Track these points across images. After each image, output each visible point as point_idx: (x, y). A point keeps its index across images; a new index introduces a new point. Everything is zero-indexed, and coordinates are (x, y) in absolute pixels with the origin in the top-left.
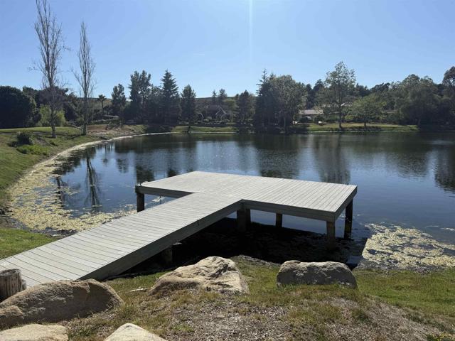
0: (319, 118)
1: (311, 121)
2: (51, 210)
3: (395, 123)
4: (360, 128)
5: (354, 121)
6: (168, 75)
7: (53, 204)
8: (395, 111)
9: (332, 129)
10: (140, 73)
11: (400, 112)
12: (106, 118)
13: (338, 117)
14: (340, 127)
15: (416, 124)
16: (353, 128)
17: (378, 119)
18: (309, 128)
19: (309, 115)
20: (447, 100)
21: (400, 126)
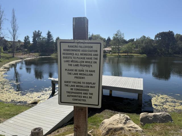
0: (110, 51)
1: (107, 53)
2: (10, 92)
4: (126, 55)
5: (123, 53)
6: (49, 33)
7: (10, 89)
8: (138, 49)
9: (115, 56)
10: (37, 31)
11: (140, 50)
12: (21, 50)
13: (118, 51)
14: (119, 55)
15: (146, 54)
16: (123, 55)
17: (132, 52)
18: (107, 55)
19: (107, 50)
20: (156, 46)
21: (140, 55)
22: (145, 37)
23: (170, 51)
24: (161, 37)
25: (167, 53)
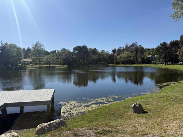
0: (30, 63)
1: (27, 64)
3: (60, 65)
4: (48, 67)
5: (45, 64)
8: (59, 61)
9: (36, 67)
11: (61, 61)
13: (39, 63)
14: (40, 66)
15: (66, 65)
16: (45, 67)
17: (54, 63)
18: (26, 67)
19: (26, 61)
20: (75, 57)
21: (62, 66)
22: (65, 49)
23: (86, 62)
24: (78, 51)
25: (84, 63)
